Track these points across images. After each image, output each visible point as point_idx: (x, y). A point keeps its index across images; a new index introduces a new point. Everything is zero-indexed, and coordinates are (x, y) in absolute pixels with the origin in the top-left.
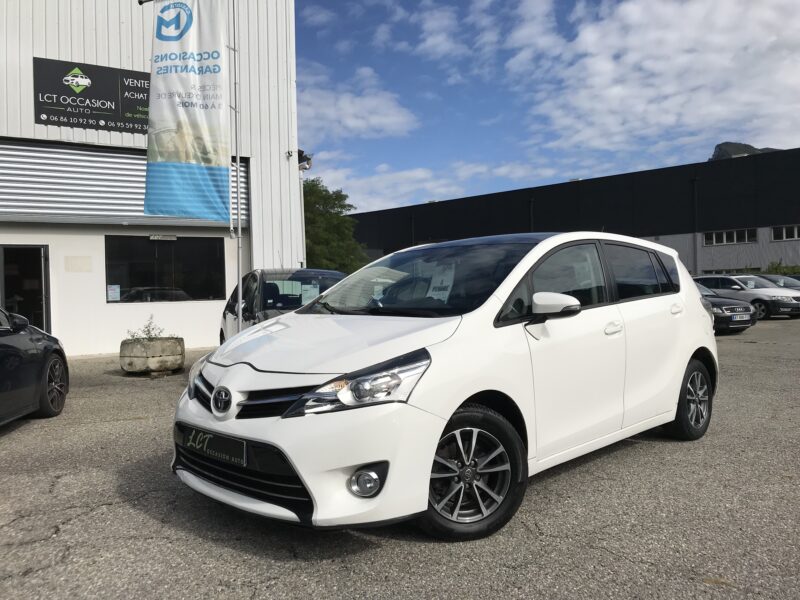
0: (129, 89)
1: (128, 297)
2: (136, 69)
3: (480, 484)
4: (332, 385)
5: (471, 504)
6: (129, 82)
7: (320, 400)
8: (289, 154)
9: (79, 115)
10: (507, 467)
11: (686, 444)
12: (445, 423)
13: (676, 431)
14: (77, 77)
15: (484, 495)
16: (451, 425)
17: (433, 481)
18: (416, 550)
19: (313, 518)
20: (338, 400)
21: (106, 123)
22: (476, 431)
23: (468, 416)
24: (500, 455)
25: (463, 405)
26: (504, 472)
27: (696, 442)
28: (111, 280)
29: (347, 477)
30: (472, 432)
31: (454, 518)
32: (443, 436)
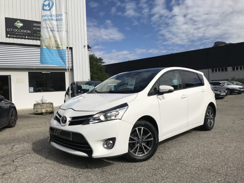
0: (35, 27)
1: (35, 91)
2: (37, 21)
3: (144, 144)
4: (98, 114)
5: (141, 151)
6: (35, 24)
7: (95, 119)
8: (85, 46)
9: (20, 35)
10: (152, 139)
11: (207, 132)
12: (133, 126)
14: (19, 23)
15: (145, 148)
16: (135, 127)
17: (129, 144)
18: (125, 165)
19: (93, 156)
20: (100, 119)
21: (28, 37)
22: (142, 128)
23: (140, 124)
24: (150, 135)
25: (138, 120)
26: (151, 140)
27: (210, 131)
28: (30, 85)
29: (103, 143)
31: (136, 155)
32: (132, 129)
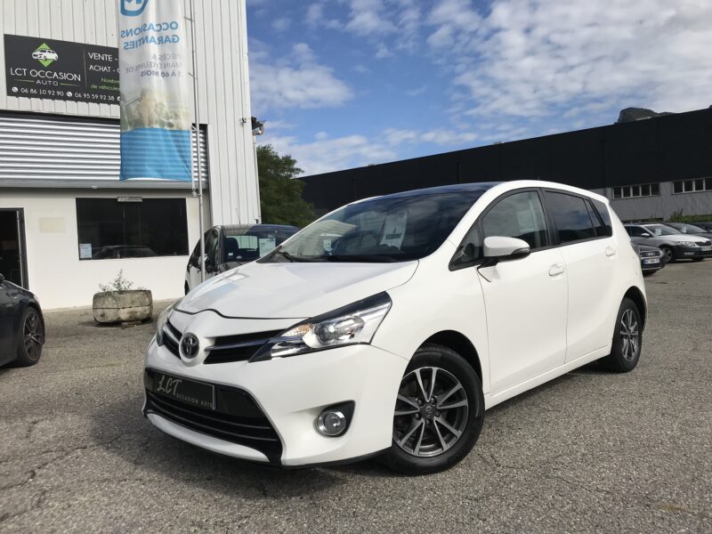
0: (94, 62)
1: (99, 254)
2: (99, 44)
3: (440, 420)
4: (297, 329)
5: (431, 438)
6: (93, 56)
7: (286, 345)
8: (244, 121)
9: (50, 87)
10: (465, 403)
11: (620, 376)
12: (408, 362)
13: (612, 364)
14: (45, 51)
15: (444, 431)
16: (412, 365)
17: (396, 418)
18: (381, 484)
19: (282, 458)
20: (304, 344)
21: (73, 94)
22: (435, 369)
23: (428, 356)
24: (458, 391)
25: (423, 346)
26: (462, 408)
27: (629, 373)
28: (83, 239)
29: (314, 417)
30: (432, 370)
31: (416, 453)
32: (405, 374)
